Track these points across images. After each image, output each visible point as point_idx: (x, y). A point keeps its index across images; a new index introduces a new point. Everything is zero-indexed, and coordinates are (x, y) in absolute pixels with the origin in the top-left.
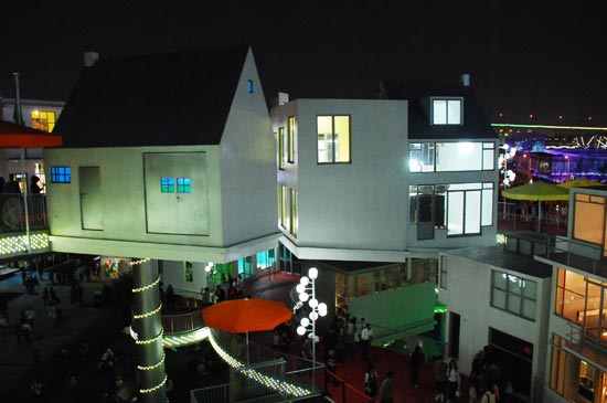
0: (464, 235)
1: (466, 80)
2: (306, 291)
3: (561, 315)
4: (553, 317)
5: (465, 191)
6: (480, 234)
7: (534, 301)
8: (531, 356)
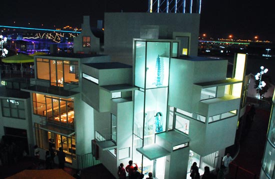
3: (37, 114)
7: (24, 110)
8: (26, 135)
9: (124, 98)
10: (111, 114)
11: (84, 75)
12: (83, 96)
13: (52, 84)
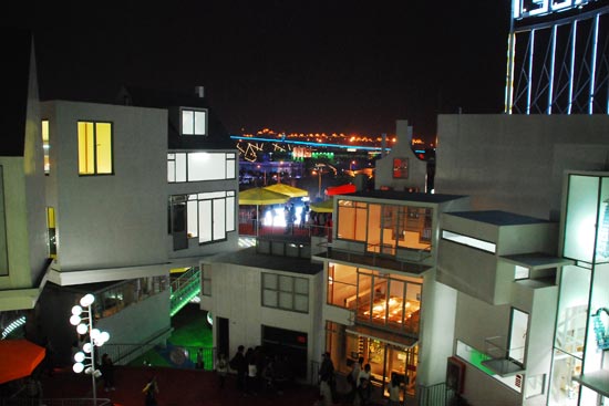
0: (213, 242)
1: (201, 92)
2: (82, 322)
3: (331, 304)
4: (326, 307)
5: (212, 200)
6: (225, 239)
7: (307, 295)
8: (305, 344)
9: (536, 279)
10: (512, 308)
11: (446, 235)
12: (439, 273)
13: (370, 249)
